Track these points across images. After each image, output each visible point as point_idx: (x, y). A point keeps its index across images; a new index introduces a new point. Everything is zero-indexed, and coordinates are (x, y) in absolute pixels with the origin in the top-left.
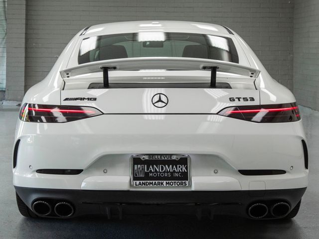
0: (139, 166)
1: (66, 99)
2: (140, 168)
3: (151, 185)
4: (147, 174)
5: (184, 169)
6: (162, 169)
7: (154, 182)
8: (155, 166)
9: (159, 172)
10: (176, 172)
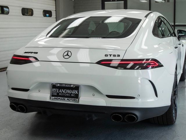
0: (55, 89)
1: (26, 53)
2: (55, 90)
3: (59, 100)
4: (58, 94)
5: (77, 92)
6: (66, 92)
7: (61, 98)
8: (62, 90)
9: (64, 93)
10: (73, 94)
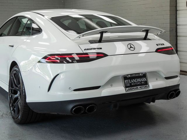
0: (127, 80)
1: (85, 49)
2: (127, 82)
4: (131, 84)
5: (145, 79)
6: (137, 81)
7: (134, 87)
8: (133, 80)
10: (143, 82)
